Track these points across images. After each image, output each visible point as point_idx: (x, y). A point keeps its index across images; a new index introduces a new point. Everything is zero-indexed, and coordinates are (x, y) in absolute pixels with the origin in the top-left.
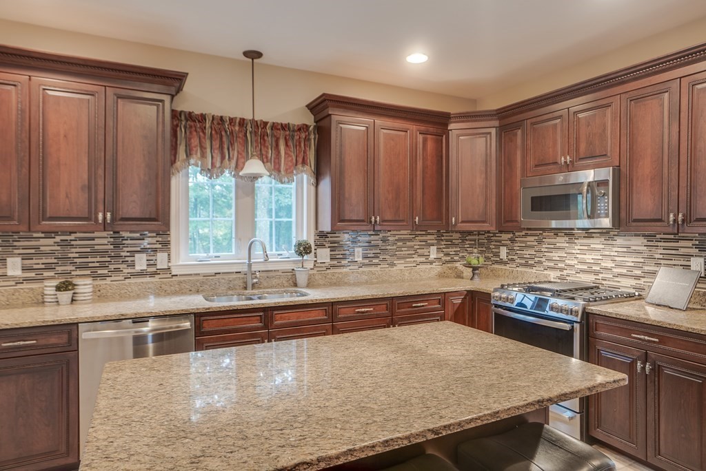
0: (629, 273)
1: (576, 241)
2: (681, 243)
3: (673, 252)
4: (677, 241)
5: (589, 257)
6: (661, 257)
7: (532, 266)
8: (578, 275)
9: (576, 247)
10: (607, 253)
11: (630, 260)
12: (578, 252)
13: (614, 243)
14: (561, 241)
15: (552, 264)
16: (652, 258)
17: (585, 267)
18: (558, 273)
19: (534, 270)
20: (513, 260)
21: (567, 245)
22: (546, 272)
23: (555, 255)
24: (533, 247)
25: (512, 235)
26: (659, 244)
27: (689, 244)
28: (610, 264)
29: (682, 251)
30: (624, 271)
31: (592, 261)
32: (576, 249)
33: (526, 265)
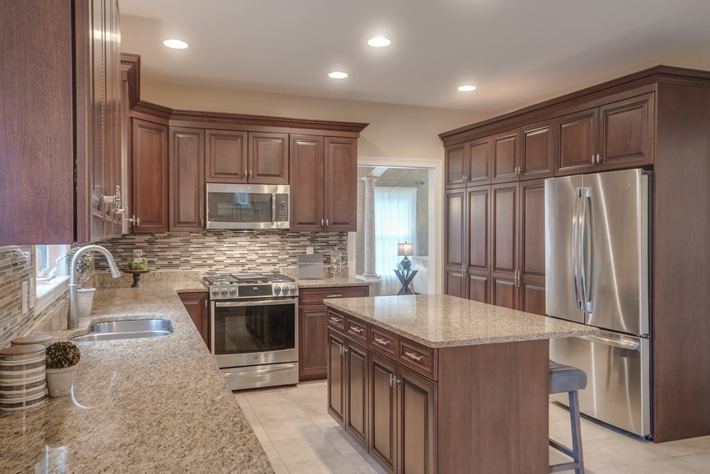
0: (269, 262)
1: (224, 240)
2: (301, 238)
3: (297, 244)
4: (299, 237)
5: (237, 253)
6: (290, 248)
7: (177, 266)
8: (227, 269)
9: (225, 245)
10: (252, 248)
11: (269, 252)
12: (227, 249)
13: (257, 240)
14: (210, 241)
15: (200, 262)
16: (283, 249)
17: (233, 261)
18: (207, 270)
19: (180, 270)
20: (152, 262)
21: (216, 244)
22: (194, 270)
23: (204, 254)
24: (178, 247)
25: (150, 237)
26: (288, 239)
27: (305, 238)
28: (254, 257)
29: (302, 243)
30: (265, 261)
31: (240, 256)
32: (225, 246)
33: (170, 266)
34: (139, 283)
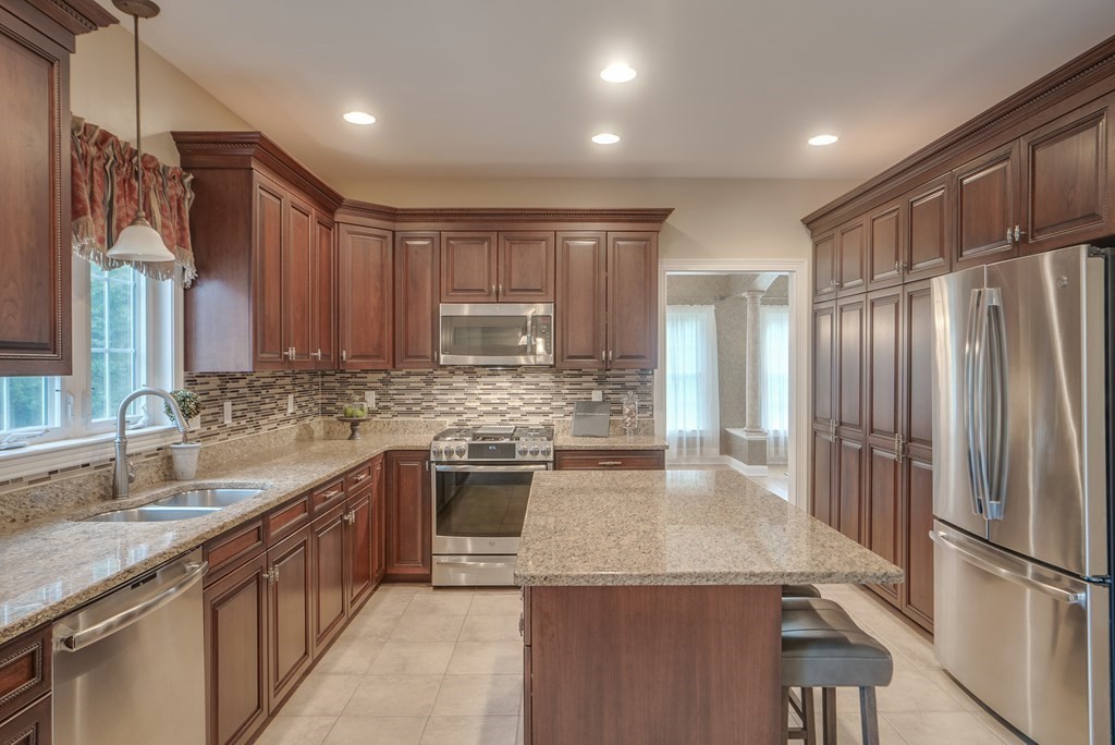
0: (538, 411)
1: (478, 380)
2: (584, 378)
3: (578, 387)
4: (580, 376)
5: (494, 397)
6: (567, 391)
7: (417, 413)
8: (481, 418)
9: (479, 387)
10: (515, 391)
11: (538, 397)
12: (481, 392)
13: (522, 380)
14: (459, 381)
15: (446, 409)
16: (559, 393)
17: (490, 408)
18: (455, 419)
19: (421, 418)
20: (386, 408)
21: (467, 385)
22: (438, 419)
23: (451, 398)
24: (418, 389)
25: (385, 375)
26: (565, 380)
27: (591, 378)
28: (518, 403)
29: (585, 385)
30: (533, 409)
31: (498, 401)
32: (478, 389)
33: (409, 413)
34: (357, 434)
